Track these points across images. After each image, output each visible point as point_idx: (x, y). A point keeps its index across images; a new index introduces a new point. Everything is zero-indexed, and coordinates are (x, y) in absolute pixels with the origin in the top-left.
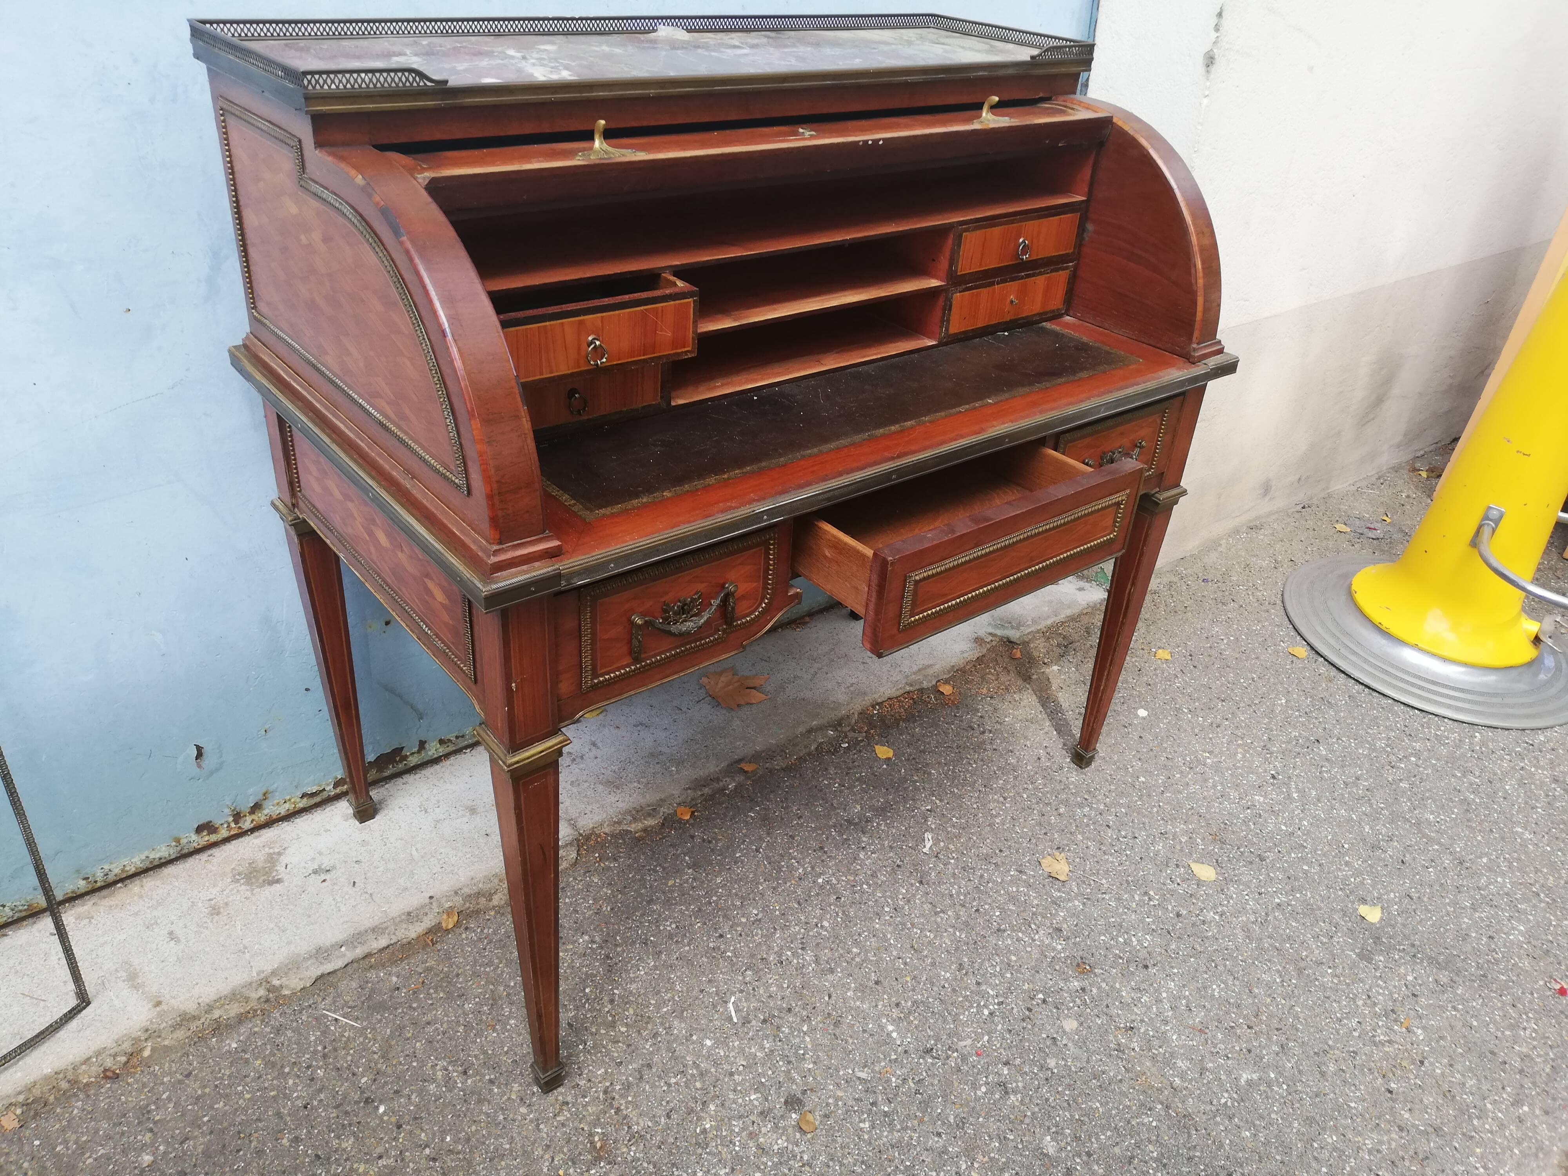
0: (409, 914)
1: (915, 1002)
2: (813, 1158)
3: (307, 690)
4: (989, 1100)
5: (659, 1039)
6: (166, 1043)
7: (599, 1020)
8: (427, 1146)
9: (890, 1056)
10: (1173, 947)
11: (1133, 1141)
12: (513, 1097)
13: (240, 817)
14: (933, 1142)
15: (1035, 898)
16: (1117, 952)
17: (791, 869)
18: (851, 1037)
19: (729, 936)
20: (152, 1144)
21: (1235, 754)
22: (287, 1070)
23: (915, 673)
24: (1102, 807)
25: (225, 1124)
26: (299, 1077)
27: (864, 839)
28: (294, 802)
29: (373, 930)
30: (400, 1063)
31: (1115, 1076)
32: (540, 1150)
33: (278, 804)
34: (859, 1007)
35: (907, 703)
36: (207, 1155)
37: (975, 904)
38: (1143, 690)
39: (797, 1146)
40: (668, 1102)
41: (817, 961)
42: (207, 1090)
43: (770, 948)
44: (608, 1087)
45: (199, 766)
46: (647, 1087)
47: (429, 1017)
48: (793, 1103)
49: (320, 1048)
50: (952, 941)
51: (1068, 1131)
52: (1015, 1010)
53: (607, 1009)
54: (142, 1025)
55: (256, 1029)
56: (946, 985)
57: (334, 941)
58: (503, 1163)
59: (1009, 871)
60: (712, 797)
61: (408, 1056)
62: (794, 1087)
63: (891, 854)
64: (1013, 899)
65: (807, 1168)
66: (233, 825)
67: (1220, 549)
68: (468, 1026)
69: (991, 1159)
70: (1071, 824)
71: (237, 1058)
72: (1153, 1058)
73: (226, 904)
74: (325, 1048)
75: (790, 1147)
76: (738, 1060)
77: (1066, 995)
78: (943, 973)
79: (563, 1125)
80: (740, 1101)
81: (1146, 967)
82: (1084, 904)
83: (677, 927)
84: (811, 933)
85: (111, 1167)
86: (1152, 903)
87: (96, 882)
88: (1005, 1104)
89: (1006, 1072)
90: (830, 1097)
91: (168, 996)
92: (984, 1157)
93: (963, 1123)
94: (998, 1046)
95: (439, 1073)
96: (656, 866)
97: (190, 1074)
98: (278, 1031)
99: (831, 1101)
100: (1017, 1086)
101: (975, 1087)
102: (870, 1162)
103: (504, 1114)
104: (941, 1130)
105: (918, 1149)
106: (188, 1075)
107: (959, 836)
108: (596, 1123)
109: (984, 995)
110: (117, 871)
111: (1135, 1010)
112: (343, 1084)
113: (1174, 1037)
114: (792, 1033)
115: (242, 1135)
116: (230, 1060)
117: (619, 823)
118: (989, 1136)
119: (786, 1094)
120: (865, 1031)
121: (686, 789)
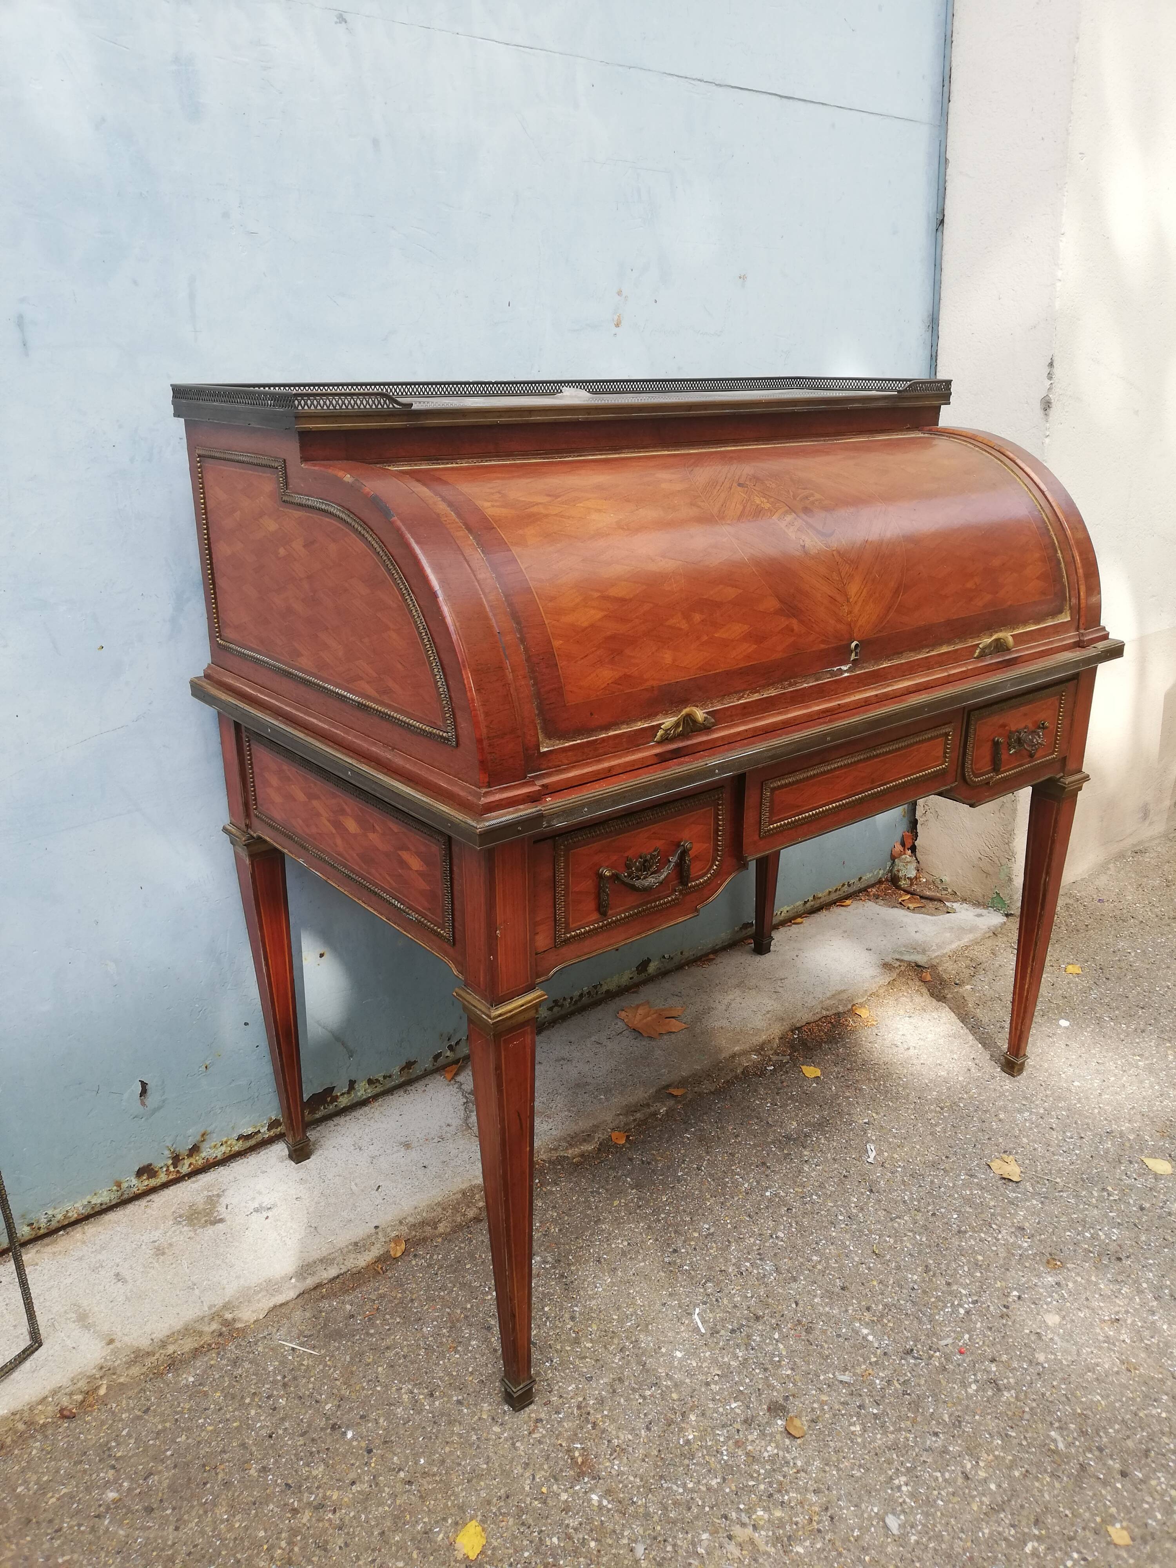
0: (356, 1244)
1: (886, 1305)
2: (807, 1463)
3: (246, 1024)
4: (982, 1397)
5: (627, 1353)
6: (122, 1380)
7: (563, 1337)
8: (400, 1470)
9: (869, 1359)
10: (1143, 1238)
11: (1145, 1434)
12: (485, 1417)
13: (179, 1160)
14: (930, 1441)
15: (991, 1199)
16: (1086, 1246)
17: (736, 1185)
18: (826, 1342)
19: (683, 1251)
20: (116, 1481)
21: (1166, 1056)
22: (248, 1401)
23: (829, 998)
24: (1042, 1111)
25: (189, 1457)
26: (260, 1407)
27: (806, 1153)
28: (231, 1145)
29: (321, 1261)
30: (363, 1389)
31: (1111, 1368)
32: (519, 1468)
33: (215, 1146)
34: (828, 1313)
35: (826, 1027)
36: (173, 1489)
37: (930, 1208)
38: (1060, 1003)
39: (788, 1452)
40: (645, 1415)
41: (777, 1270)
42: (168, 1425)
43: (727, 1260)
44: (581, 1402)
45: (143, 1104)
46: (622, 1400)
47: (388, 1342)
48: (776, 1409)
49: (279, 1378)
50: (913, 1245)
51: (1072, 1426)
52: (992, 1308)
53: (569, 1326)
54: (97, 1363)
55: (212, 1362)
56: (916, 1287)
57: (283, 1273)
58: (482, 1483)
59: (959, 1175)
60: (644, 1122)
61: (371, 1380)
62: (775, 1394)
63: (836, 1166)
64: (968, 1201)
65: (803, 1474)
66: (171, 1169)
67: (1109, 872)
68: (428, 1349)
69: (996, 1457)
70: (1013, 1128)
71: (196, 1392)
72: (1147, 1348)
73: (171, 1245)
74: (285, 1377)
75: (781, 1453)
76: (712, 1369)
77: (1041, 1290)
78: (910, 1276)
79: (540, 1442)
80: (721, 1410)
81: (1119, 1259)
82: (1042, 1203)
83: (629, 1244)
84: (767, 1244)
85: (75, 1505)
86: (1112, 1198)
87: (39, 1228)
88: (999, 1401)
89: (994, 1369)
90: (814, 1402)
91: (120, 1334)
92: (989, 1455)
93: (959, 1422)
94: (981, 1343)
95: (405, 1397)
96: (598, 1188)
97: (148, 1409)
98: (235, 1363)
99: (815, 1405)
100: (1009, 1383)
101: (964, 1385)
102: (868, 1466)
103: (476, 1434)
104: (937, 1430)
105: (917, 1450)
106: (146, 1411)
107: (901, 1146)
108: (574, 1438)
109: (956, 1294)
110: (60, 1217)
111: (1118, 1301)
112: (307, 1412)
113: (1165, 1327)
114: (764, 1341)
115: (207, 1468)
116: (188, 1394)
117: (556, 1149)
118: (990, 1434)
119: (768, 1401)
120: (839, 1336)
121: (617, 1115)
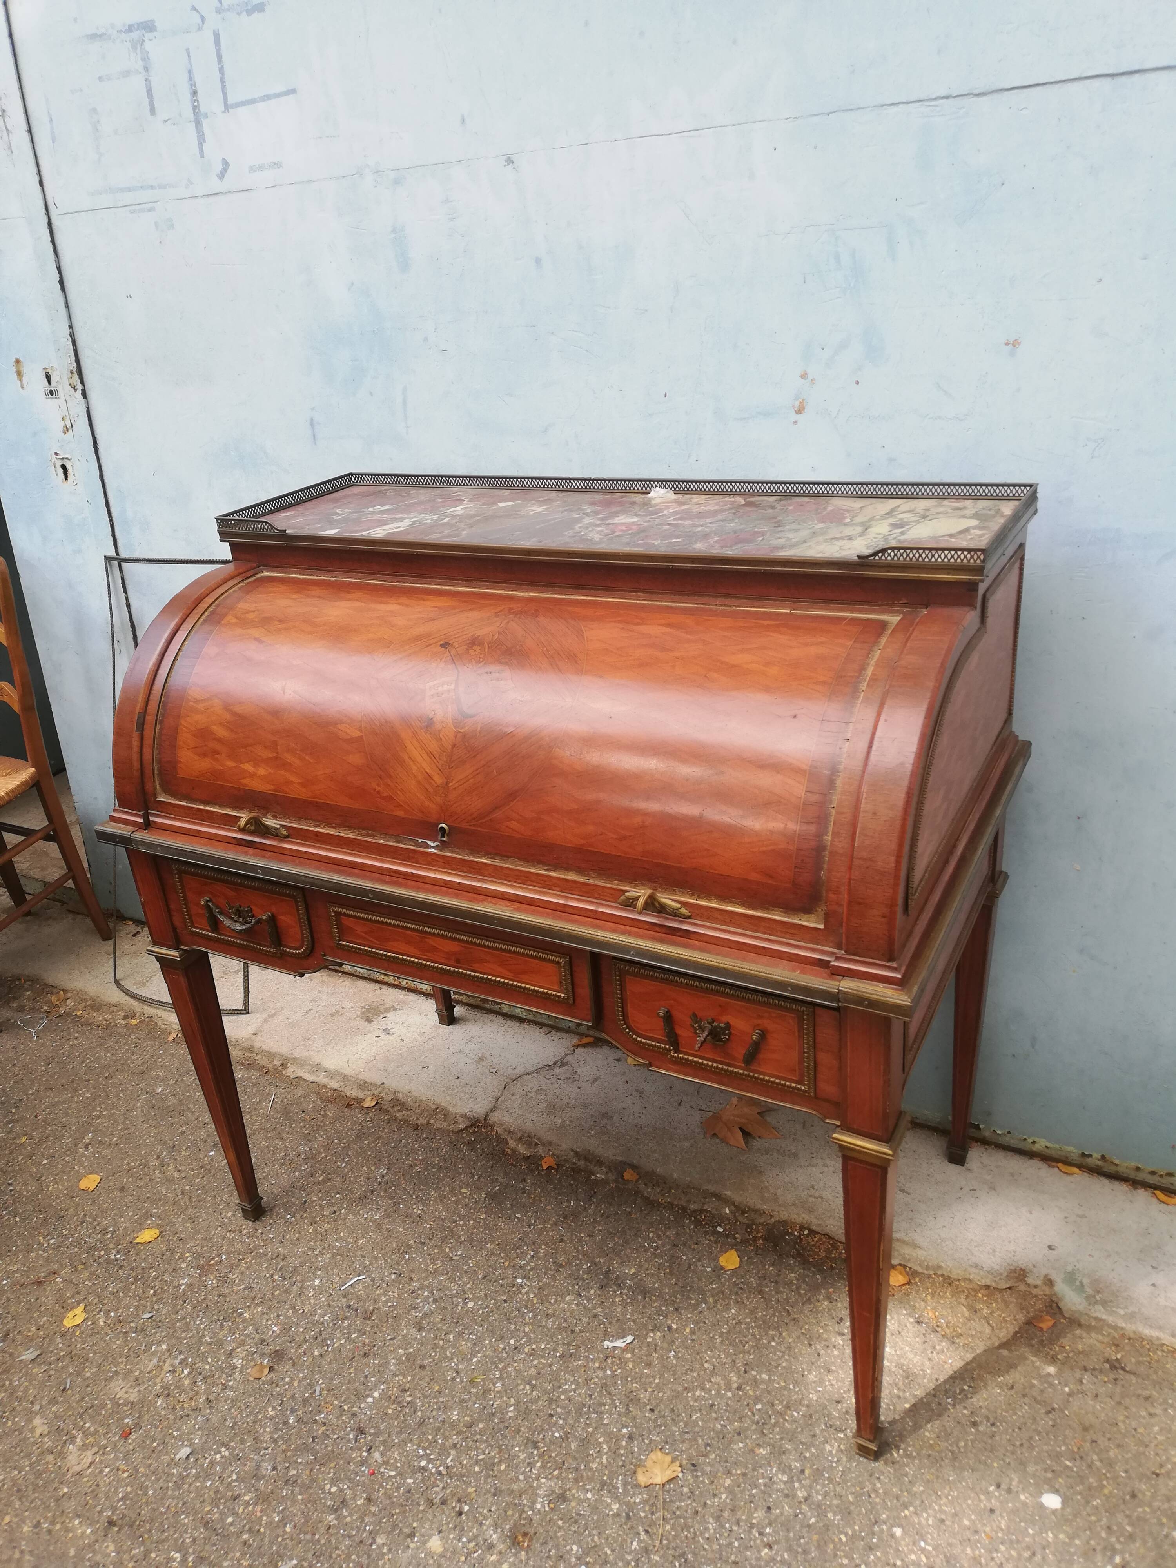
0: (366, 1083)
1: (412, 1403)
4: (323, 1498)
5: (310, 1253)
7: (314, 1214)
9: (346, 1404)
14: (266, 1466)
15: (600, 1463)
17: (522, 1256)
18: (356, 1370)
19: (425, 1248)
24: (801, 1493)
27: (592, 1292)
34: (389, 1363)
37: (560, 1410)
39: (240, 1374)
40: (257, 1283)
41: (426, 1315)
43: (426, 1278)
44: (259, 1246)
46: (266, 1266)
48: (278, 1356)
50: (499, 1407)
52: (437, 1489)
53: (325, 1213)
56: (440, 1420)
57: (329, 1066)
59: (626, 1427)
60: (582, 1172)
62: (293, 1351)
64: (586, 1442)
70: (744, 1467)
73: (342, 1015)
76: (306, 1305)
77: (475, 1531)
78: (455, 1413)
79: (224, 1238)
80: (270, 1323)
83: (420, 1214)
84: (455, 1299)
88: (324, 1513)
89: (358, 1502)
90: (291, 1378)
92: (260, 1511)
94: (388, 1487)
96: (478, 1175)
98: (255, 1085)
99: (287, 1380)
100: (346, 1517)
101: (333, 1482)
104: (279, 1469)
107: (650, 1366)
108: (229, 1253)
109: (443, 1455)
114: (345, 1329)
117: (512, 1133)
118: (283, 1510)
119: (284, 1348)
120: (366, 1377)
121: (572, 1150)
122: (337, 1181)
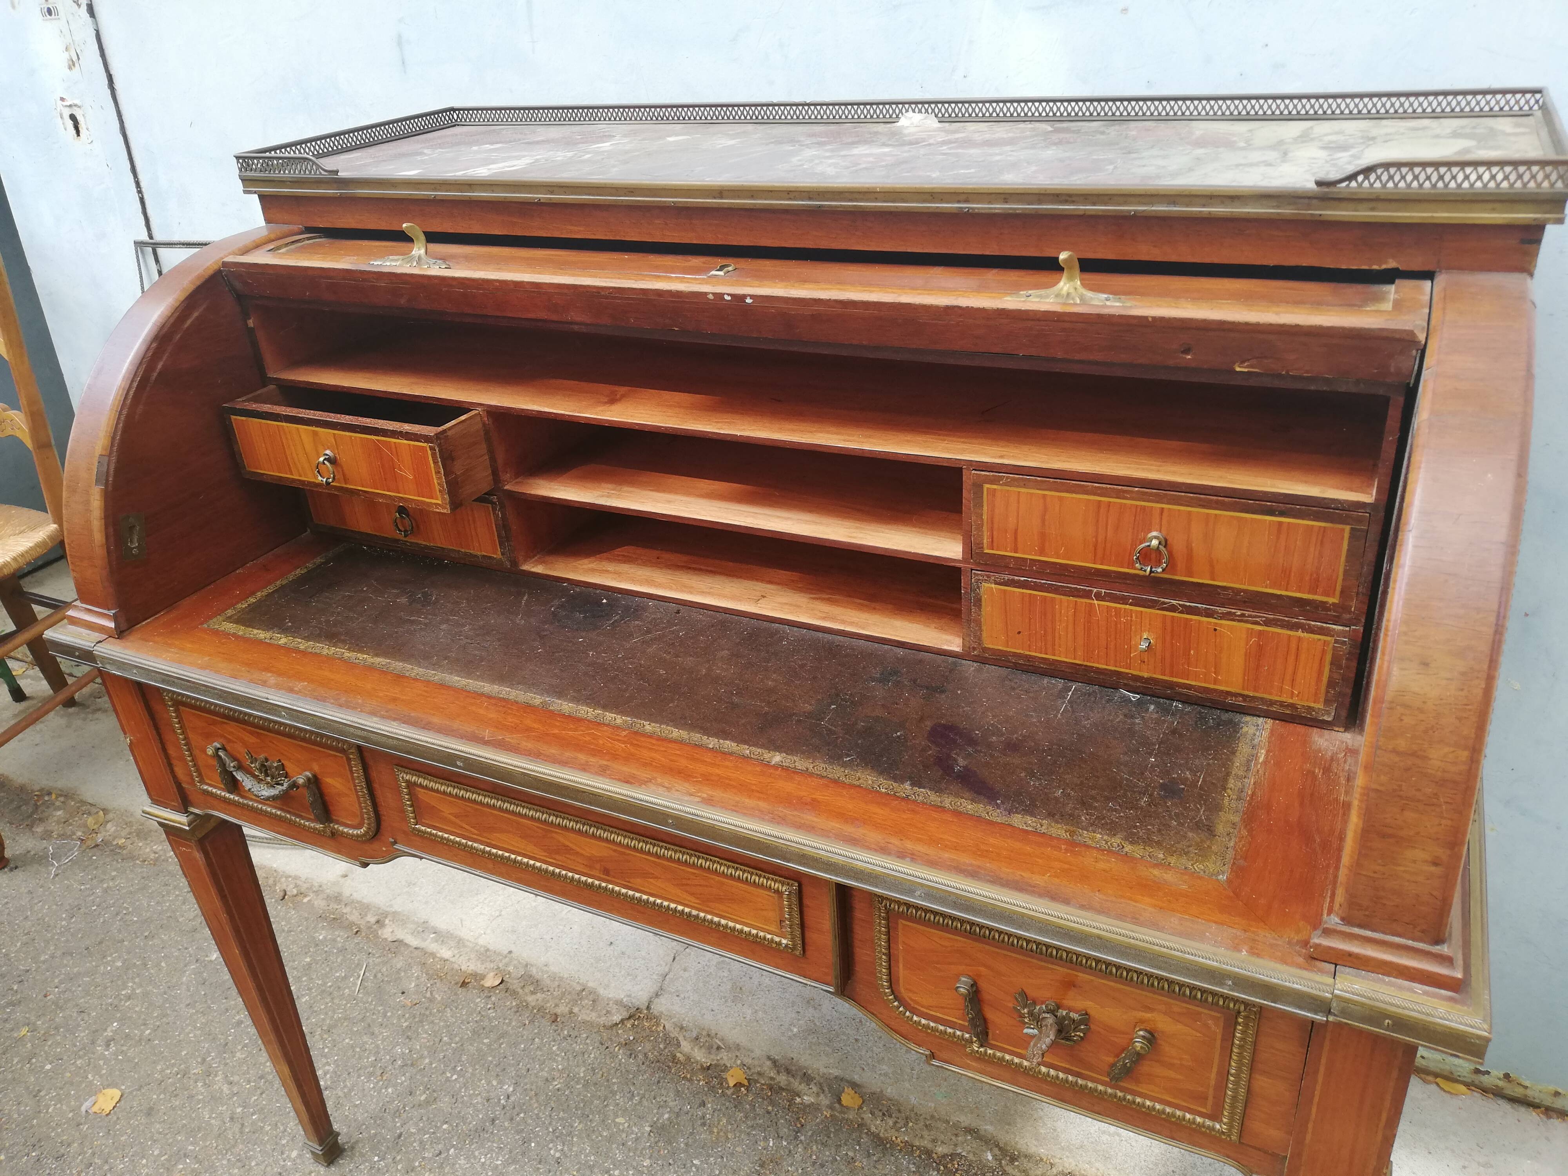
0: (487, 950)
7: (412, 1156)
29: (458, 940)
53: (427, 1155)
55: (339, 939)
57: (438, 925)
61: (334, 1041)
68: (376, 1061)
96: (639, 1095)
117: (684, 1030)
121: (769, 1058)
122: (444, 1104)
